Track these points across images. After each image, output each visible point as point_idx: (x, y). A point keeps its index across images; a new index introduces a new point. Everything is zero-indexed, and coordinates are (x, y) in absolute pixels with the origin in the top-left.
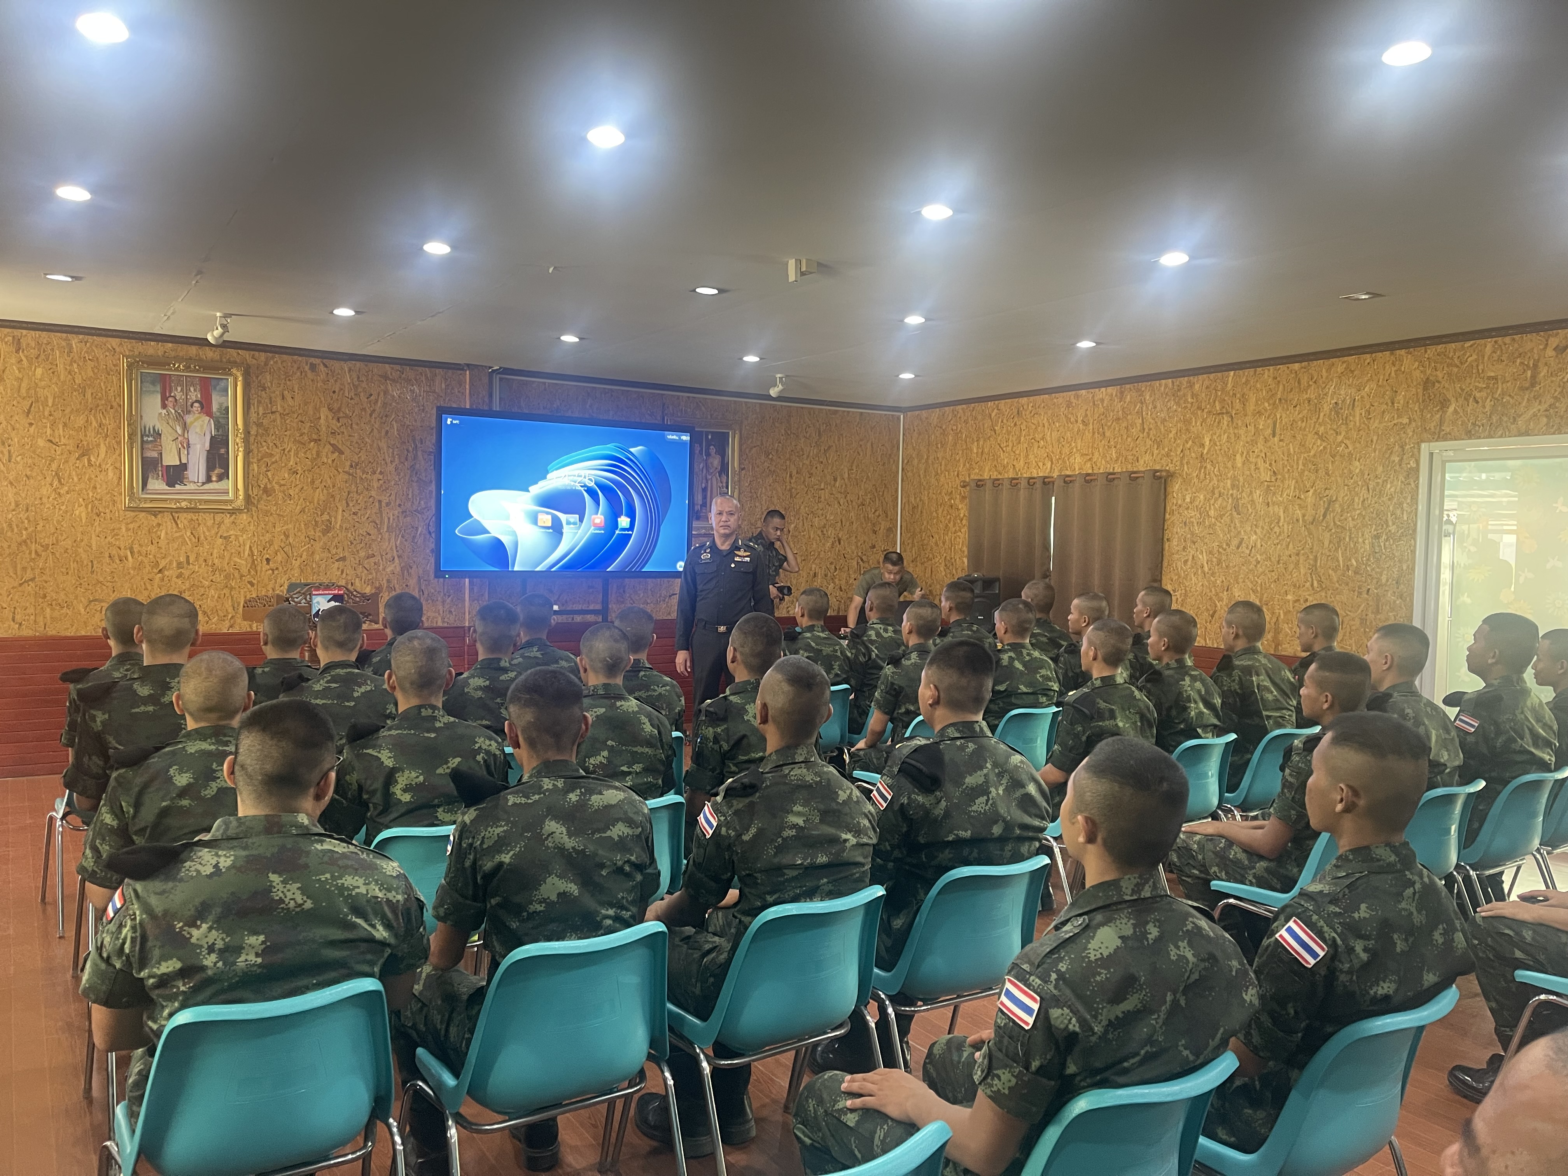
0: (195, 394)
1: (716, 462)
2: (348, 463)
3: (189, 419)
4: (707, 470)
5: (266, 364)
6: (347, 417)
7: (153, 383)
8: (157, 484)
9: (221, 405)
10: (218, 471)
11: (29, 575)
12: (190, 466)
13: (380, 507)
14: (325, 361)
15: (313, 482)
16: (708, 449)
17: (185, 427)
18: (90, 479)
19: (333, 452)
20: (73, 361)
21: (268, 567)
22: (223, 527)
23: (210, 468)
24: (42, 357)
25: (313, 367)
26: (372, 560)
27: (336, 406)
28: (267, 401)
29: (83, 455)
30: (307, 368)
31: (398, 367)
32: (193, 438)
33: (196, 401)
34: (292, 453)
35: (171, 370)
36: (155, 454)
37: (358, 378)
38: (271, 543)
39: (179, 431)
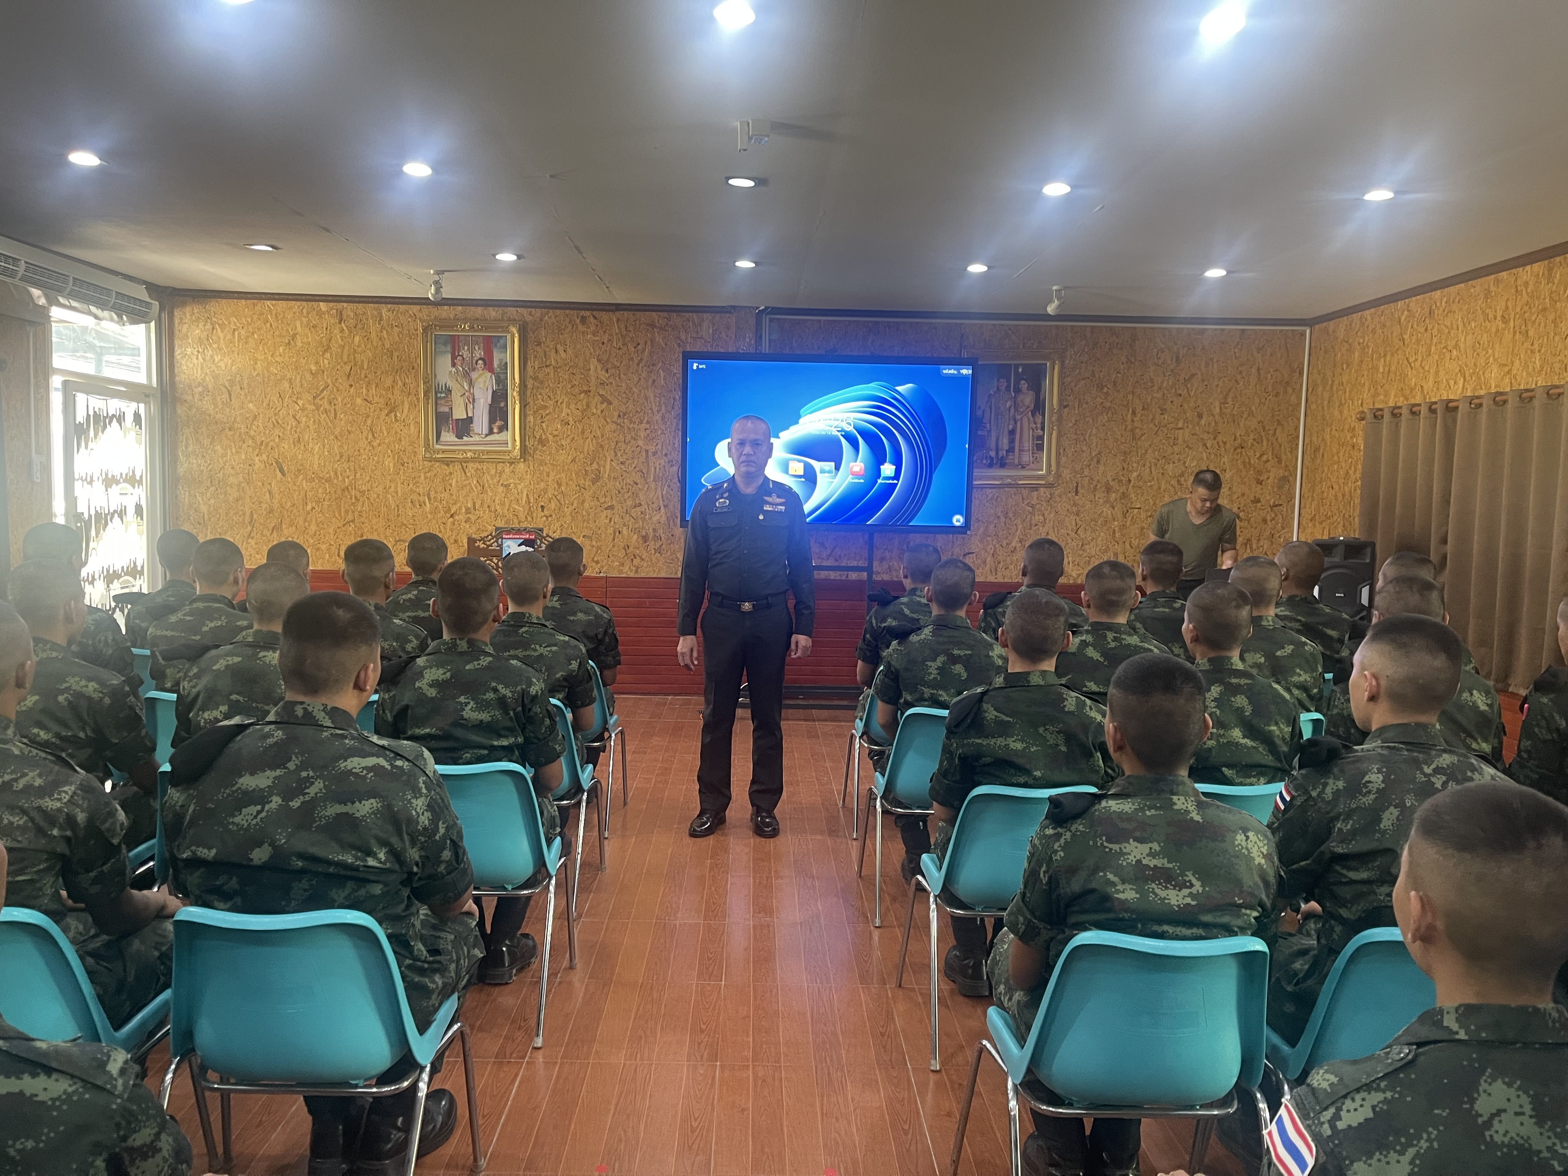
0: (479, 353)
1: (1028, 399)
2: (616, 414)
3: (474, 375)
4: (1016, 410)
5: (541, 320)
6: (615, 367)
7: (445, 344)
8: (448, 437)
9: (501, 360)
10: (499, 423)
11: (350, 517)
12: (475, 419)
13: (647, 457)
14: (594, 313)
15: (583, 432)
16: (1017, 383)
17: (471, 384)
18: (396, 433)
19: (602, 403)
20: (383, 328)
21: (542, 514)
22: (504, 476)
23: (492, 421)
24: (359, 326)
25: (583, 320)
26: (638, 509)
27: (605, 357)
28: (542, 355)
29: (390, 412)
30: (578, 321)
31: (665, 314)
32: (478, 393)
33: (480, 359)
34: (564, 405)
35: (457, 331)
36: (446, 409)
37: (626, 328)
38: (545, 491)
39: (466, 388)
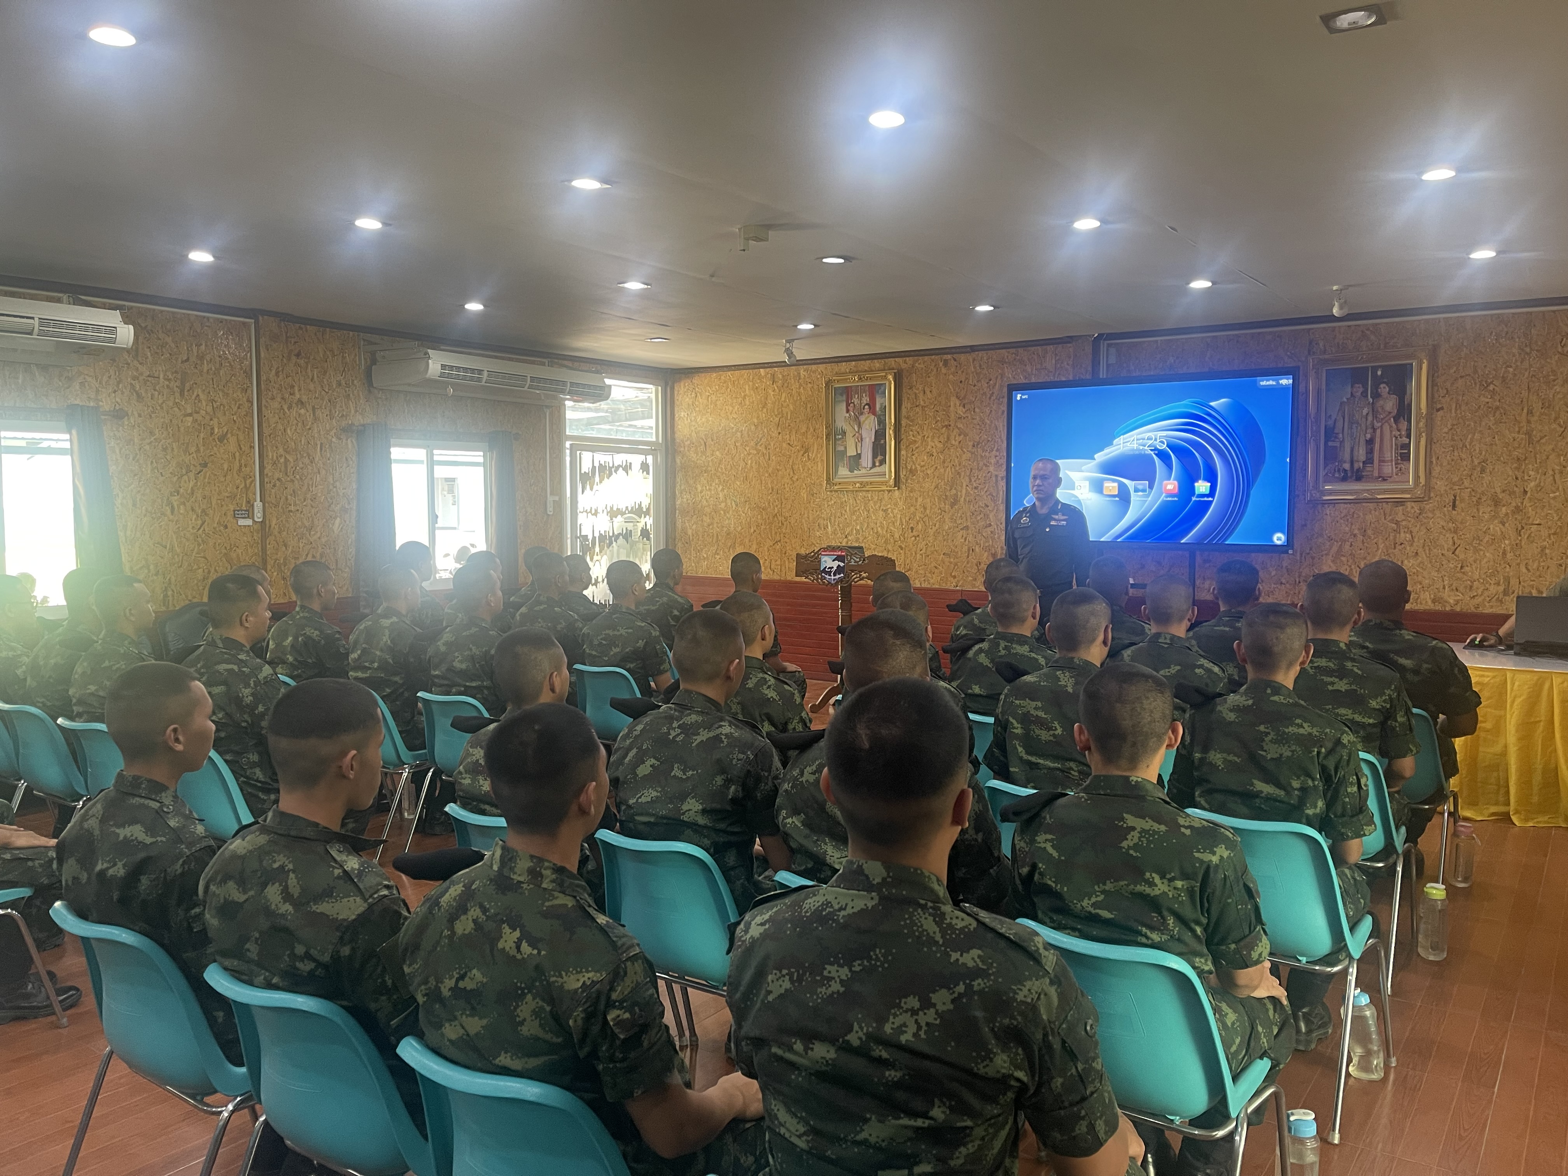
0: (866, 400)
1: (1390, 404)
2: (971, 444)
3: (862, 418)
4: (1375, 416)
5: (913, 367)
6: (972, 402)
7: (841, 395)
8: (843, 471)
9: (881, 404)
10: (880, 458)
12: (863, 456)
13: (997, 481)
14: (955, 356)
15: (944, 462)
16: (1376, 386)
17: (860, 426)
18: (809, 469)
19: (960, 435)
20: (801, 385)
21: (911, 534)
22: (884, 502)
23: (875, 456)
24: (786, 385)
25: (946, 363)
27: (962, 394)
28: (913, 396)
29: (805, 453)
30: (941, 364)
31: (1013, 350)
32: (865, 434)
33: (867, 404)
34: (929, 439)
35: (850, 382)
36: (842, 448)
37: (980, 366)
38: (914, 514)
39: (856, 429)
